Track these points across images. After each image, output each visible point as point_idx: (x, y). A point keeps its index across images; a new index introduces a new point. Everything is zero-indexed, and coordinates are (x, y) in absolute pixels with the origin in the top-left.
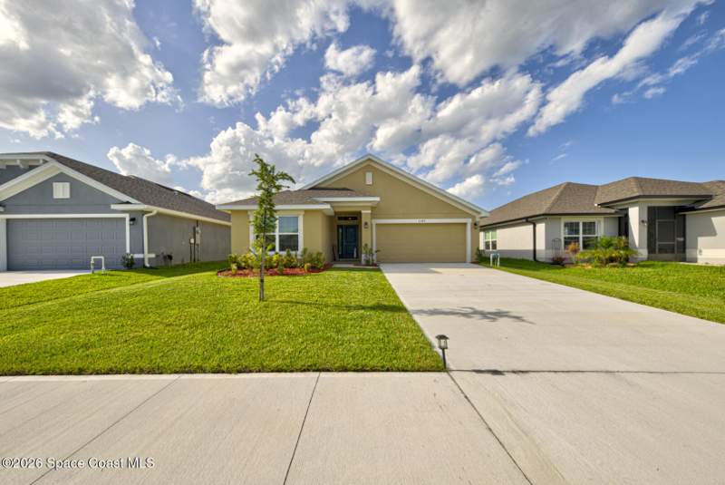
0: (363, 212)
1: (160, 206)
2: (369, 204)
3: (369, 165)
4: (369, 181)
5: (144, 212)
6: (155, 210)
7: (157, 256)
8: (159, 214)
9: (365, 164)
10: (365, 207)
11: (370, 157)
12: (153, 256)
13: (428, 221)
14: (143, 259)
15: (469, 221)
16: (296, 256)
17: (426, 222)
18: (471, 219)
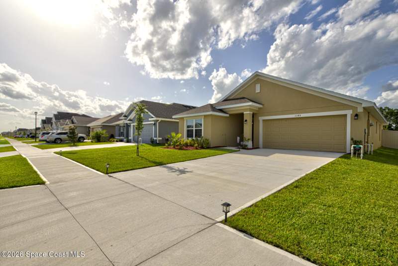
0: (244, 113)
1: (162, 117)
2: (248, 107)
3: (258, 79)
4: (258, 90)
5: (158, 121)
6: (160, 119)
7: (163, 139)
8: (161, 121)
9: (255, 79)
10: (246, 110)
11: (258, 74)
12: (161, 139)
13: (303, 115)
14: (156, 140)
15: (349, 113)
16: (201, 141)
17: (302, 116)
18: (351, 111)
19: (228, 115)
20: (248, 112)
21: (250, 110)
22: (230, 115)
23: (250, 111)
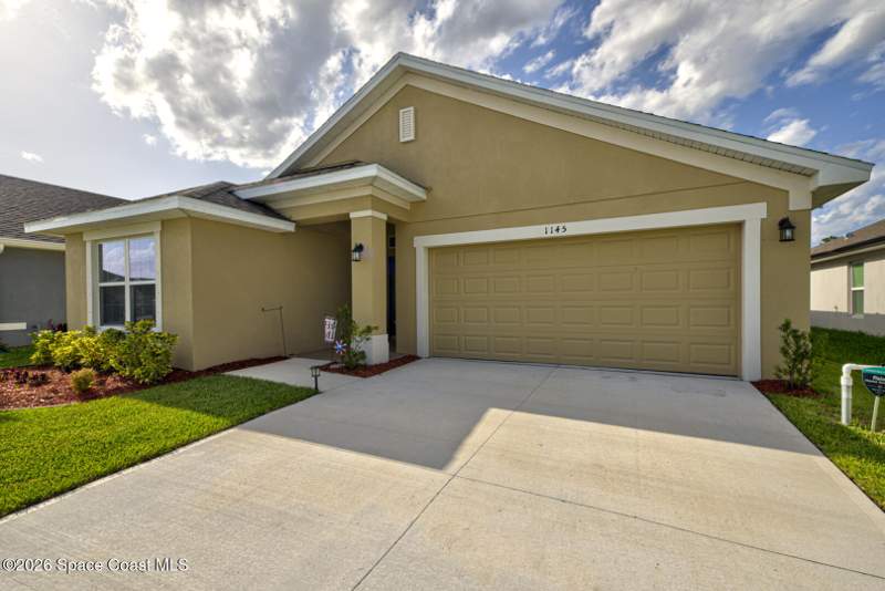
0: (352, 215)
2: (368, 191)
4: (407, 133)
10: (358, 203)
11: (404, 63)
13: (574, 227)
15: (753, 215)
17: (568, 233)
18: (763, 205)
19: (290, 227)
20: (369, 213)
21: (376, 203)
22: (299, 225)
23: (373, 208)
